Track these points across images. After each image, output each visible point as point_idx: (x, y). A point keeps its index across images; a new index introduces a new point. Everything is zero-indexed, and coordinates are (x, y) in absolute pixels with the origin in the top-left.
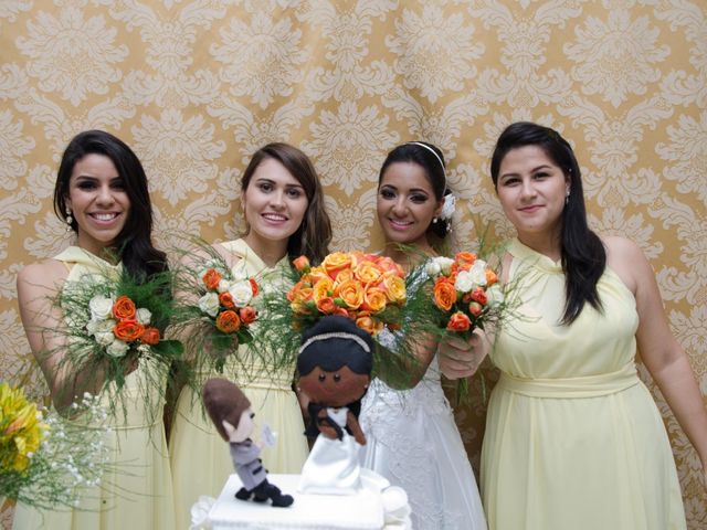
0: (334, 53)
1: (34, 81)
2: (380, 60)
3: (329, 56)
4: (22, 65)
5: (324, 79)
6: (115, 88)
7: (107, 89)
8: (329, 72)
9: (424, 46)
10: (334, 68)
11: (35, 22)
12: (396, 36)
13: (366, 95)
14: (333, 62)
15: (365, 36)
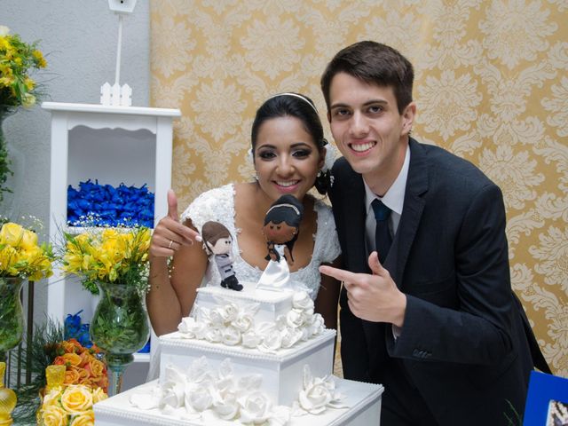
0: (440, 33)
1: (249, 65)
2: (474, 39)
3: (435, 36)
4: (243, 55)
5: (431, 53)
6: (297, 66)
7: (291, 68)
8: (435, 48)
9: (508, 26)
10: (438, 45)
11: (252, 27)
12: (485, 20)
13: (462, 66)
14: (438, 41)
15: (464, 22)
